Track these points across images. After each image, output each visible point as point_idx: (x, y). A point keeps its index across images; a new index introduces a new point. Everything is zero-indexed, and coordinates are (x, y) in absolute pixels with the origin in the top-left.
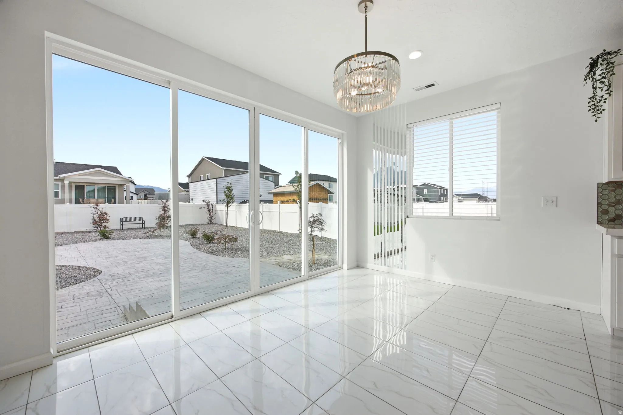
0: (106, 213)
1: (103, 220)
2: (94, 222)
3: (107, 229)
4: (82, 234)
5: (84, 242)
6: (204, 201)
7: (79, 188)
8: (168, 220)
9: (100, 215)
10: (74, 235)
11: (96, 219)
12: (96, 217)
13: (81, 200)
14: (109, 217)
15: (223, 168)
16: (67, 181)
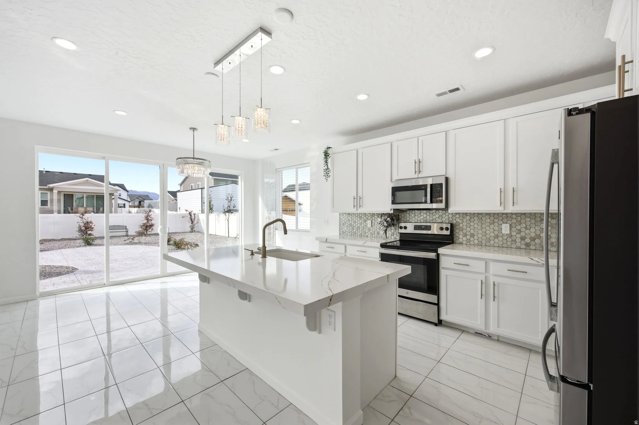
0: (91, 222)
1: (88, 228)
2: (80, 230)
3: (92, 236)
4: (68, 241)
5: (69, 248)
6: (186, 211)
7: (68, 197)
8: (150, 228)
9: (85, 224)
10: (61, 242)
11: (81, 227)
12: (82, 226)
13: (69, 208)
14: (94, 225)
15: (213, 177)
16: (56, 190)
